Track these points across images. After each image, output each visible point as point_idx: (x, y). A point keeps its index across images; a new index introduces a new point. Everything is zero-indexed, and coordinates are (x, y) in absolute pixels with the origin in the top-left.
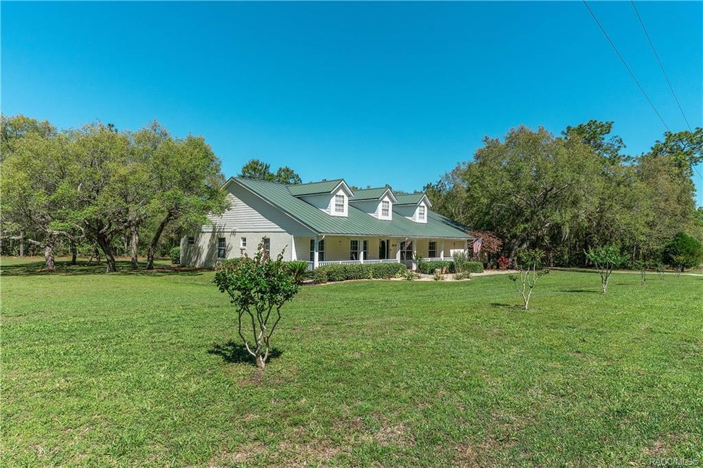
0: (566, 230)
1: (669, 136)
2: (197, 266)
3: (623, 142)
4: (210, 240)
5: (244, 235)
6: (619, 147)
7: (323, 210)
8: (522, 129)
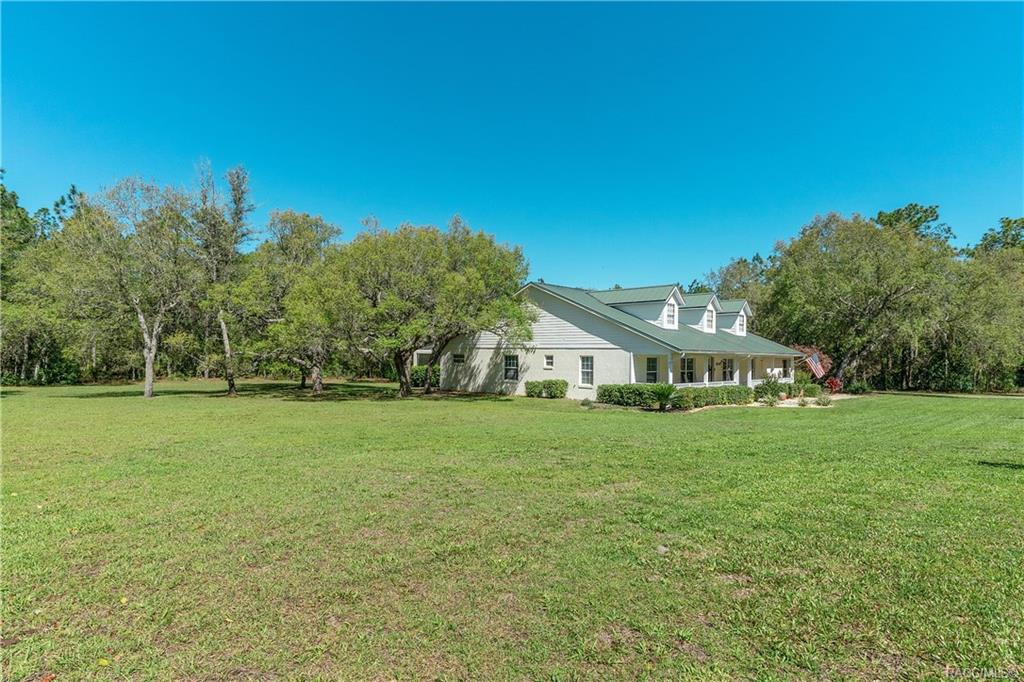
0: (915, 345)
1: (1007, 223)
2: (470, 390)
3: (952, 231)
4: (491, 359)
5: (549, 353)
6: (947, 238)
7: (652, 322)
8: (833, 218)
